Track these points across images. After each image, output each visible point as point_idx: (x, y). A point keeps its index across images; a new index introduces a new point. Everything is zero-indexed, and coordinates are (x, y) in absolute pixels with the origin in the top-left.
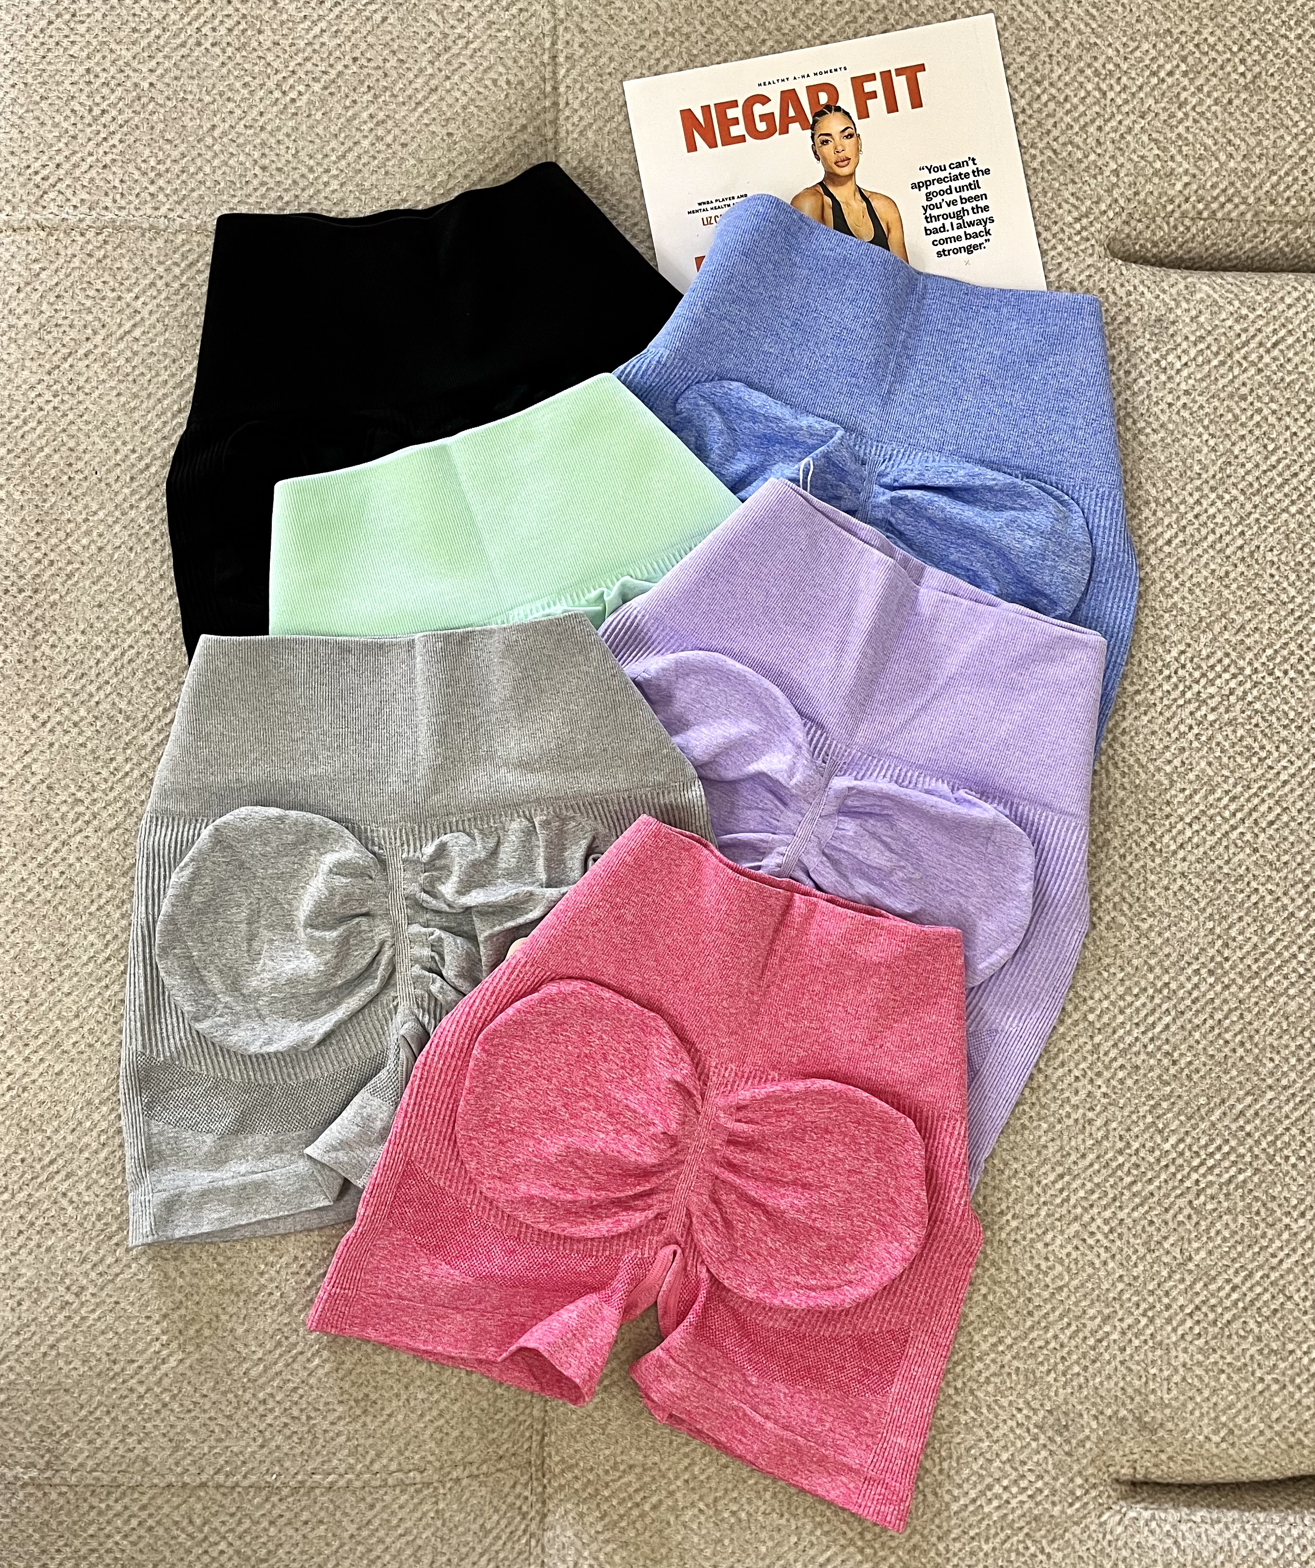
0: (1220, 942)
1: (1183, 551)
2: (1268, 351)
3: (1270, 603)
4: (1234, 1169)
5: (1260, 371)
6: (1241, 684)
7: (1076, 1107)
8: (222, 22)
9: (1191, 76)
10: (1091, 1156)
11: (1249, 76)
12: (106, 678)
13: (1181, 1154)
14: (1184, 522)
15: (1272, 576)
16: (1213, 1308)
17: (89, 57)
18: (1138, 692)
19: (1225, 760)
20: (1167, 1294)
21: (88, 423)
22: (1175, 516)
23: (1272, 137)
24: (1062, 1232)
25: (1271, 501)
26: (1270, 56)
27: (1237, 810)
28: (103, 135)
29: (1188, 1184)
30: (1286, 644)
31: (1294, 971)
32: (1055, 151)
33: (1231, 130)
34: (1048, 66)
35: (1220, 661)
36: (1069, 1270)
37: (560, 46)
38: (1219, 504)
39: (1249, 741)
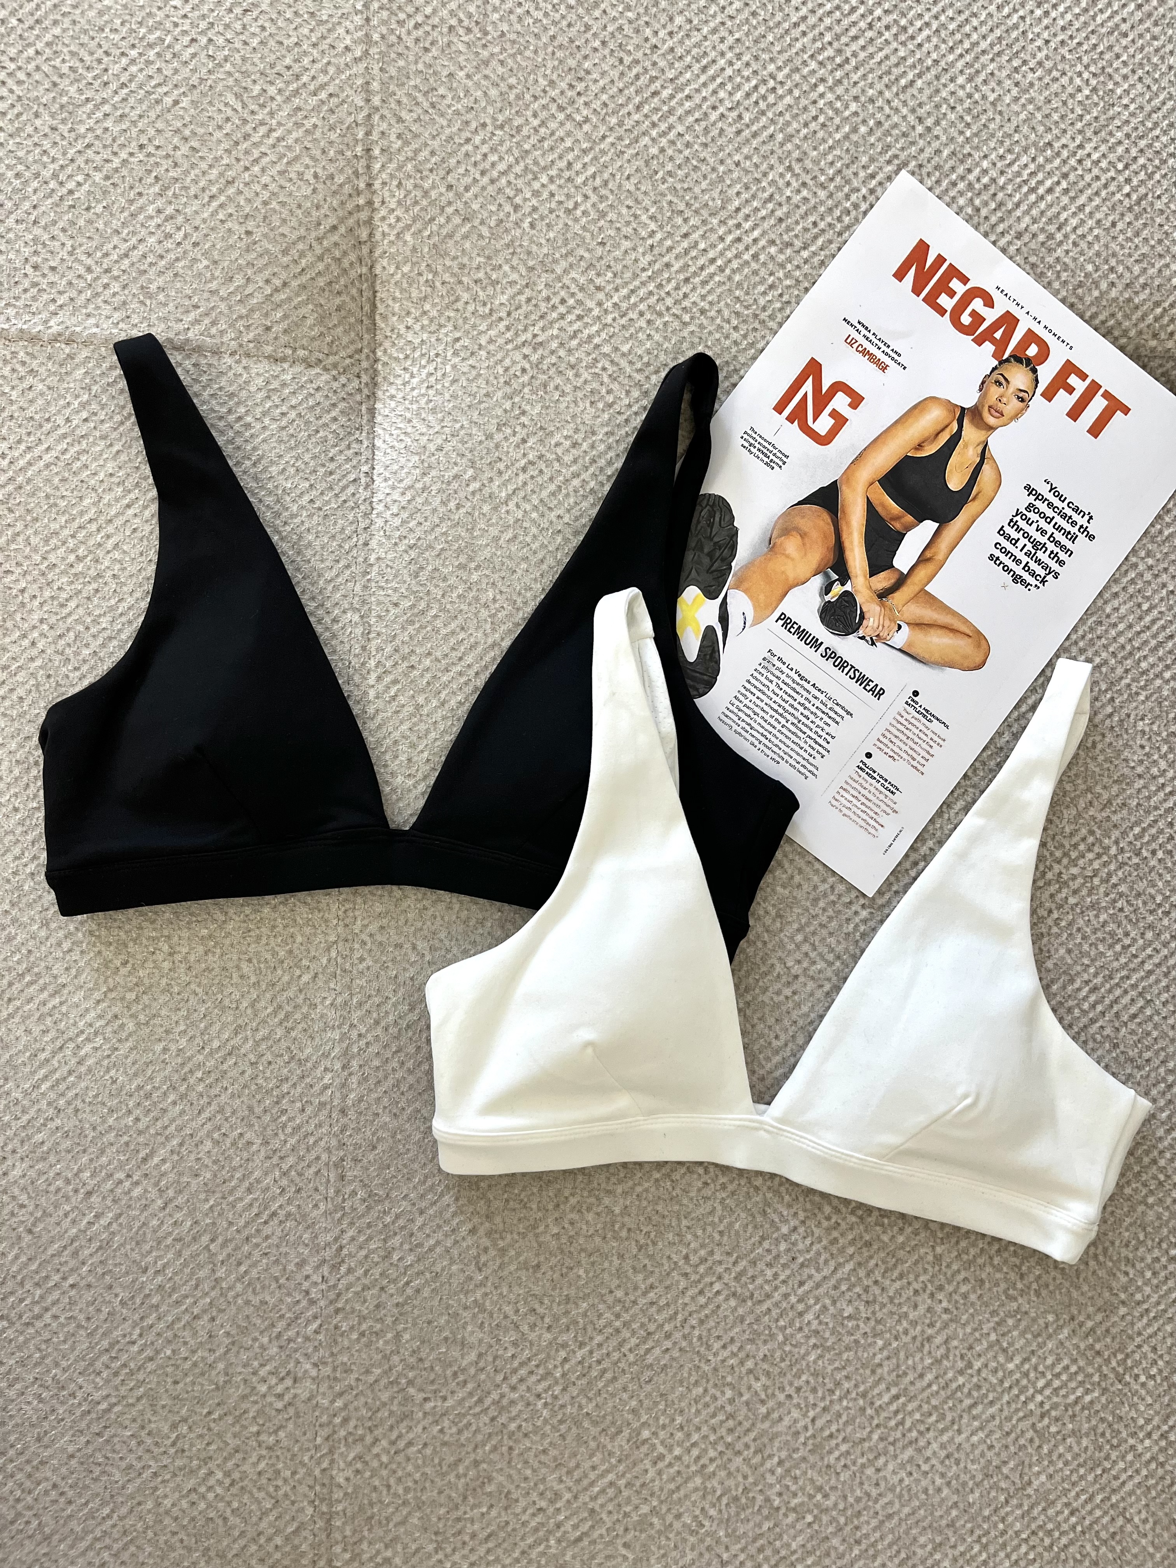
3: (1139, 776)
4: (1081, 1389)
7: (913, 1324)
9: (1072, 194)
10: (929, 1377)
11: (1134, 198)
13: (1026, 1375)
15: (1142, 747)
19: (1086, 947)
23: (1157, 266)
24: (895, 1457)
25: (1144, 665)
26: (1157, 177)
27: (1096, 1003)
30: (1155, 821)
31: (1155, 1177)
33: (1114, 255)
35: (1083, 839)
36: (900, 1496)
37: (375, 136)
39: (1112, 926)
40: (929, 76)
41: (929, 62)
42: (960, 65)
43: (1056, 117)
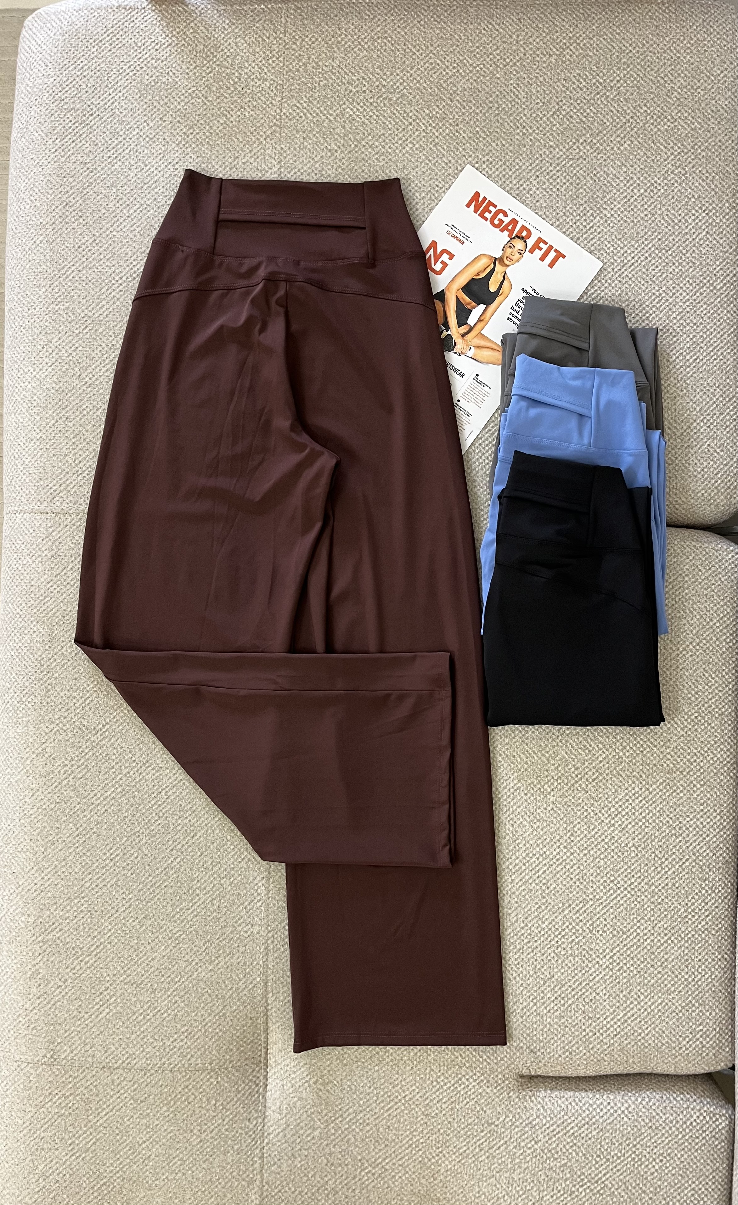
0: (569, 834)
4: (574, 936)
12: (78, 711)
16: (563, 998)
20: (543, 992)
27: (578, 774)
29: (553, 943)
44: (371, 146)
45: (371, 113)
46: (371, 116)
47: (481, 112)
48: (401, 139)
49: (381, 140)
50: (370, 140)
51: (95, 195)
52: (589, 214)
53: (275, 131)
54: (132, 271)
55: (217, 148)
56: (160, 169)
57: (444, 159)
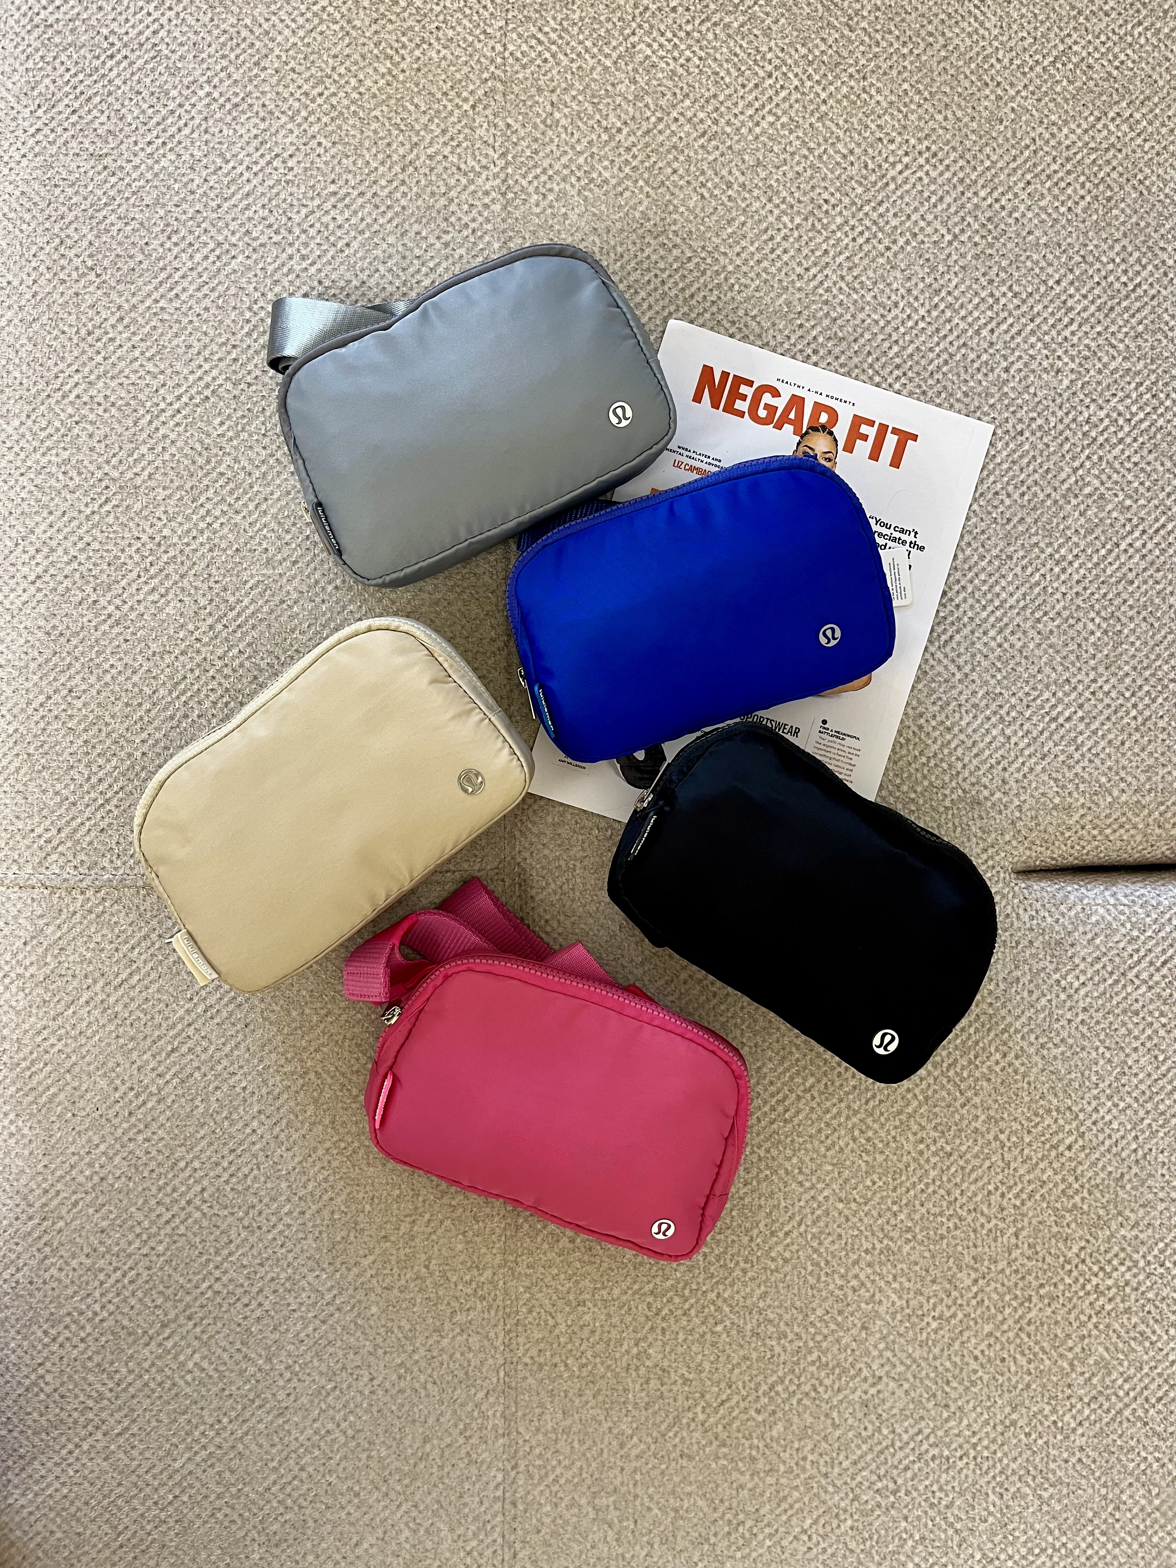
1: (1082, 1155)
2: (1158, 970)
3: (1162, 1200)
5: (1150, 988)
6: (1135, 1276)
8: (207, 696)
9: (1087, 721)
11: (1140, 719)
12: (110, 1295)
14: (1082, 1129)
17: (86, 730)
18: (1042, 1286)
19: (1121, 1345)
21: (89, 1064)
22: (1074, 1124)
23: (1161, 774)
25: (1162, 1107)
26: (1160, 700)
27: (1130, 1390)
28: (100, 802)
32: (964, 791)
33: (1123, 768)
34: (957, 715)
35: (1116, 1255)
38: (1114, 1111)
39: (1142, 1327)
40: (966, 631)
41: (966, 619)
42: (992, 619)
43: (1072, 657)
44: (689, 121)
45: (688, 53)
46: (688, 60)
47: (911, 52)
48: (750, 105)
49: (710, 108)
50: (689, 108)
51: (120, 225)
52: (1132, 260)
53: (493, 90)
54: (202, 384)
55: (374, 126)
56: (255, 169)
57: (840, 146)
